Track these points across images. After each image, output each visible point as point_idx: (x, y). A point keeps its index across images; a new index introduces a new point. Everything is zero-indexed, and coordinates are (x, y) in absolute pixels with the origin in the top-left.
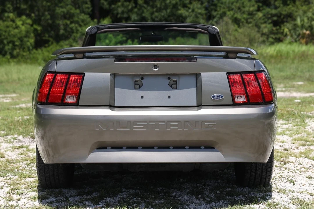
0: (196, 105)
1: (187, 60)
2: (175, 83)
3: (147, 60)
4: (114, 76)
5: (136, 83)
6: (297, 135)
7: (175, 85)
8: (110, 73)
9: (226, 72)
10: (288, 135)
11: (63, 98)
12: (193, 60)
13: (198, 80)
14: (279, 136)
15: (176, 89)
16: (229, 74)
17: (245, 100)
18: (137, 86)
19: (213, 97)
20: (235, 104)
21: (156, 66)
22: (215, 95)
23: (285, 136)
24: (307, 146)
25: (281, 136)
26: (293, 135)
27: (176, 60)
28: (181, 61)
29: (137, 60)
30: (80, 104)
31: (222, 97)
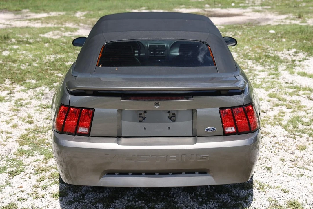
0: (192, 135)
1: (185, 99)
2: (174, 115)
3: (150, 99)
4: (120, 111)
5: (140, 115)
6: (272, 89)
7: (174, 118)
8: (117, 110)
9: (218, 108)
10: (265, 88)
11: (77, 129)
12: (190, 99)
13: (194, 115)
14: (257, 89)
15: (175, 121)
16: (221, 109)
17: (234, 131)
18: (141, 119)
19: (207, 130)
20: (226, 135)
21: (157, 104)
22: (208, 128)
23: (262, 89)
24: (280, 106)
25: (259, 89)
26: (269, 89)
27: (175, 99)
28: (179, 99)
29: (141, 99)
30: (91, 135)
31: (214, 129)
